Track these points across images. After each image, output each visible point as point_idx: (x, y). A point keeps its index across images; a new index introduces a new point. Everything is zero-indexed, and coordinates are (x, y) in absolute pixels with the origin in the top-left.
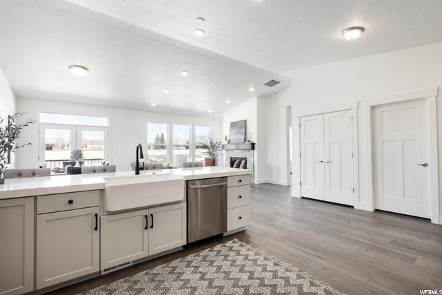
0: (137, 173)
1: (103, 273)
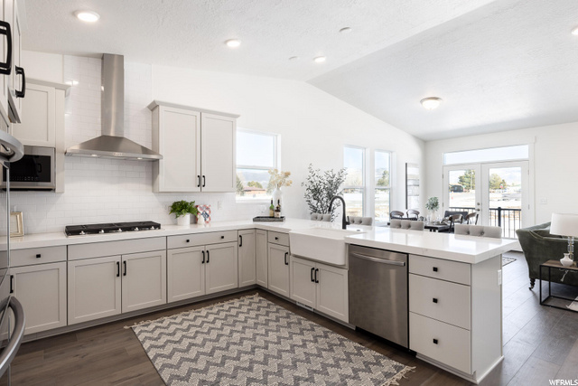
0: (344, 227)
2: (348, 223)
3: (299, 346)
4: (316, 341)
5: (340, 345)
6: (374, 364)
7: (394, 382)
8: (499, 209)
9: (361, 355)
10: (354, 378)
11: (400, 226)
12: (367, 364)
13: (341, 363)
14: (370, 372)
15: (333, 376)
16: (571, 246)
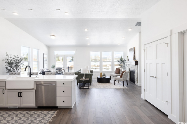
0: (30, 76)
1: (9, 108)
2: (32, 75)
3: (19, 120)
4: (25, 116)
5: (34, 114)
6: (47, 114)
7: (55, 115)
8: (68, 67)
9: (43, 113)
10: (43, 119)
11: (48, 74)
12: (45, 115)
13: (37, 118)
14: (47, 116)
15: (36, 122)
16: (84, 75)
